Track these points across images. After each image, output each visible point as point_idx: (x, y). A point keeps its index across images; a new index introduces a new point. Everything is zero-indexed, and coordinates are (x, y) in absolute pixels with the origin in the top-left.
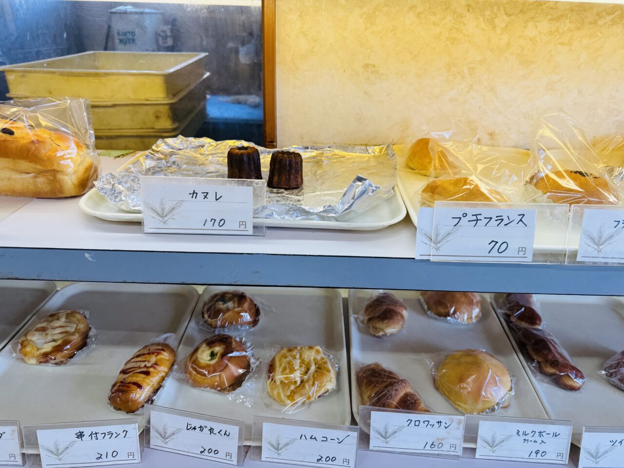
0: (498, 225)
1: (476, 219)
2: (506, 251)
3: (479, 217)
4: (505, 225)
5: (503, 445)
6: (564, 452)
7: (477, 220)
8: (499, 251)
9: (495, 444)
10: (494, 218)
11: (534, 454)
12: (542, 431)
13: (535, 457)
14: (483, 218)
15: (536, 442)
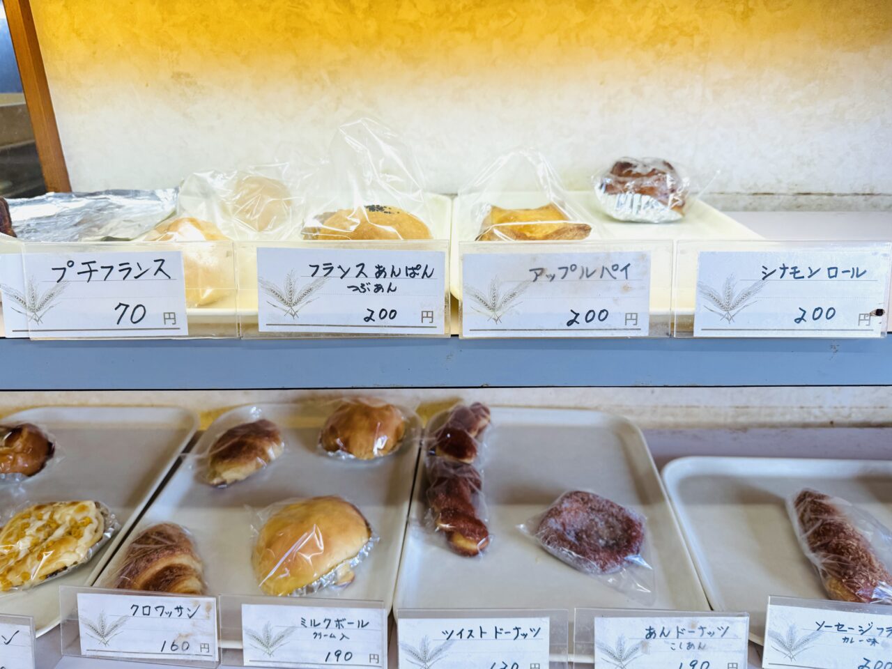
0: (124, 279)
1: (89, 270)
2: (144, 319)
3: (93, 266)
4: (136, 278)
5: (283, 642)
6: (379, 652)
7: (91, 271)
8: (134, 320)
9: (271, 642)
10: (117, 268)
11: (333, 657)
12: (339, 619)
13: (336, 662)
14: (99, 269)
15: (334, 637)
